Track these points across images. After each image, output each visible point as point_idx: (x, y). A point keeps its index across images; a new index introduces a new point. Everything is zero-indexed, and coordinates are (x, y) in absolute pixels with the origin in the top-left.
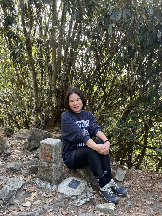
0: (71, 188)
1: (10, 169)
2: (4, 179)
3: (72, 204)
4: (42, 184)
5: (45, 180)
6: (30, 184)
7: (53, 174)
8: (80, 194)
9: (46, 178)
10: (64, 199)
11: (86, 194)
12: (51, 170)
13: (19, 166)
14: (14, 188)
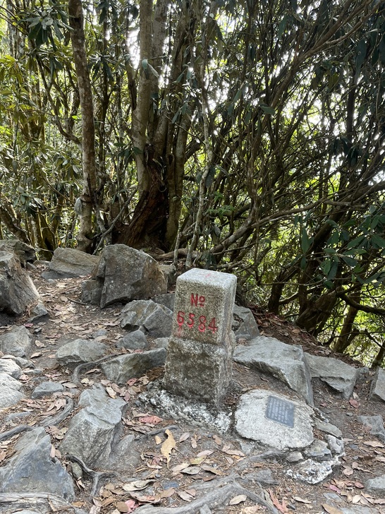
0: (278, 424)
1: (70, 361)
2: (61, 391)
3: (295, 477)
4: (182, 409)
5: (187, 398)
6: (140, 409)
7: (215, 380)
8: (309, 443)
9: (192, 392)
10: (265, 458)
11: (326, 444)
12: (213, 368)
13: (91, 350)
14: (106, 422)
